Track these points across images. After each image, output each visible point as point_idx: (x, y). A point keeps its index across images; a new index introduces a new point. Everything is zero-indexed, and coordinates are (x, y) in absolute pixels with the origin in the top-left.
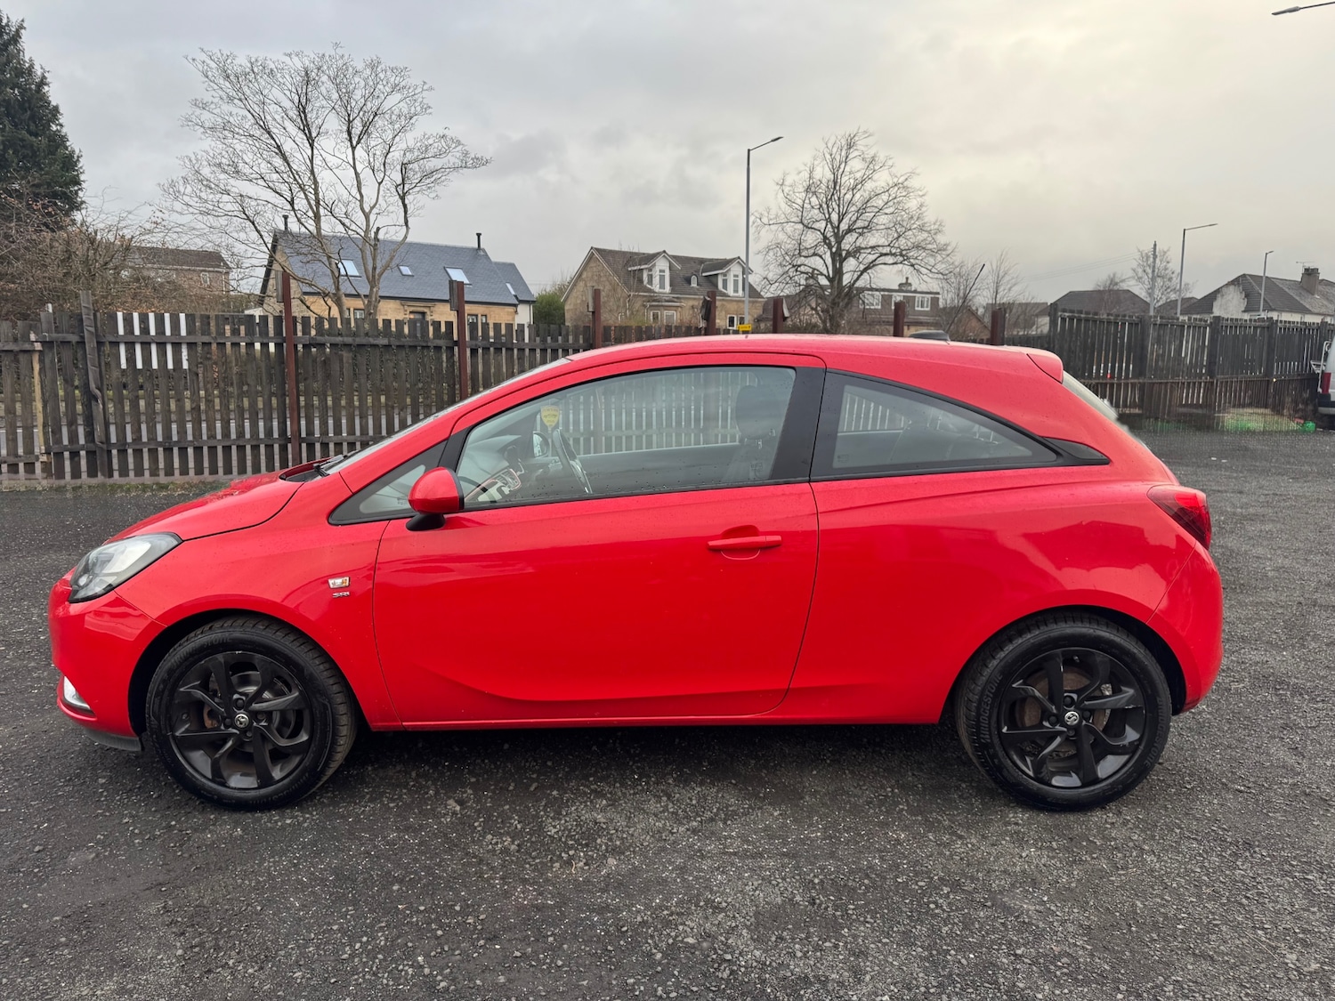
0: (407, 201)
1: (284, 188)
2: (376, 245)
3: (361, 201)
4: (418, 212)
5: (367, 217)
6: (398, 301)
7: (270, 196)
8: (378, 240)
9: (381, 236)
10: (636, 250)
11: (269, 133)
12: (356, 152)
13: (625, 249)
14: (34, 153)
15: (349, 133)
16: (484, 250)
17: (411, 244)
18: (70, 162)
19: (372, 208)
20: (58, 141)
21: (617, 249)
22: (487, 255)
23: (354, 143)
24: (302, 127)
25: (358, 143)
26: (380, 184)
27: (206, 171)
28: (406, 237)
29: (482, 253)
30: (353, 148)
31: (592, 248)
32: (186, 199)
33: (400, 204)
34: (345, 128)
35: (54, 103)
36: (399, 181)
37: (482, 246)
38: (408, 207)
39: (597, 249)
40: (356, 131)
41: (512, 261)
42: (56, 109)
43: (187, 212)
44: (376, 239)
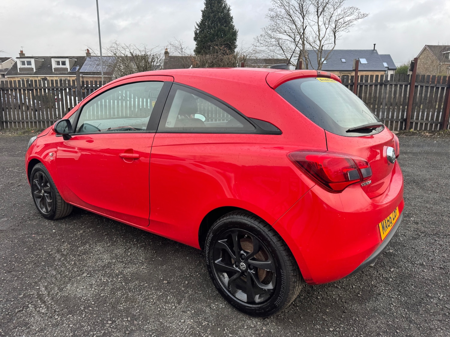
0: (336, 34)
1: (292, 35)
2: (321, 51)
3: (319, 36)
4: (340, 38)
5: (320, 41)
6: (339, 72)
7: (288, 38)
8: (322, 50)
9: (323, 49)
10: (446, 44)
11: (291, 16)
12: (319, 18)
13: (441, 44)
14: (225, 32)
15: (317, 12)
16: (376, 50)
17: (335, 50)
18: (234, 34)
19: (322, 38)
20: (232, 27)
21: (437, 44)
22: (377, 52)
23: (319, 16)
24: (300, 12)
25: (320, 15)
26: (327, 29)
27: (270, 32)
28: (334, 48)
29: (375, 51)
30: (318, 17)
31: (426, 45)
32: (261, 42)
33: (333, 36)
34: (316, 10)
35: (231, 16)
36: (334, 27)
37: (375, 49)
38: (336, 36)
39: (428, 46)
40: (320, 11)
41: (389, 54)
42: (232, 17)
43: (260, 46)
44: (322, 49)
